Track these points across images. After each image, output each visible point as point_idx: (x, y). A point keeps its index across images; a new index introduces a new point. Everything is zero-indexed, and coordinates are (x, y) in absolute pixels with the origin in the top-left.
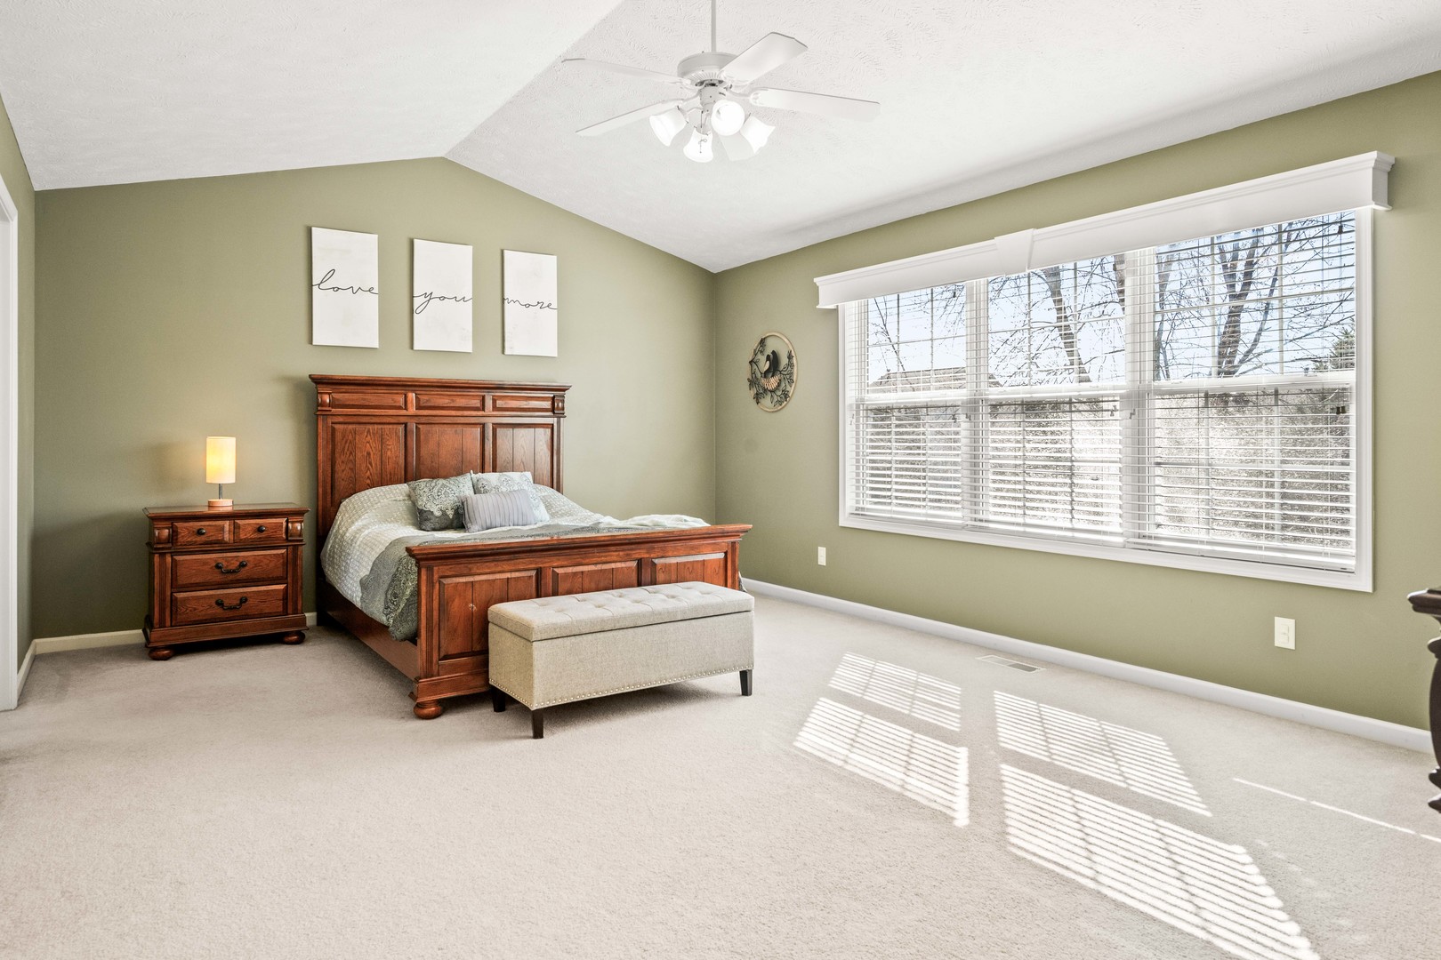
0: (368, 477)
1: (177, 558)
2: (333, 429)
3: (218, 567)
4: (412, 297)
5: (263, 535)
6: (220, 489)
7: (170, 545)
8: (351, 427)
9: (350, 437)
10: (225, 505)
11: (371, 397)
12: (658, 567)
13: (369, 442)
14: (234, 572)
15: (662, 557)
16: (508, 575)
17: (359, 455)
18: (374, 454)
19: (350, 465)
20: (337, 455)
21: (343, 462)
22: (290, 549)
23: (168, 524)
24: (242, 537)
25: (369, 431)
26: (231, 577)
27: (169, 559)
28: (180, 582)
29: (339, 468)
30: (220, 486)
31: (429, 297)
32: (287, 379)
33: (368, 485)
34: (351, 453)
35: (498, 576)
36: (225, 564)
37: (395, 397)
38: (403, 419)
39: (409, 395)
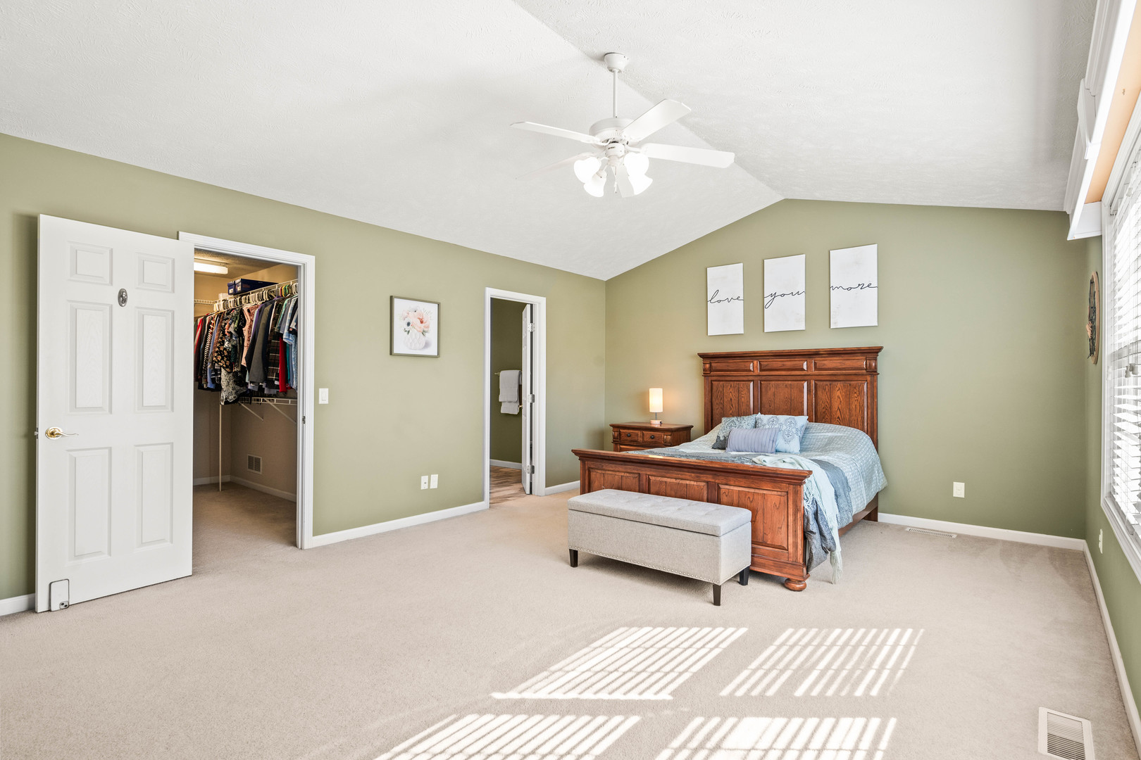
0: (731, 412)
1: (621, 446)
2: (712, 384)
4: (763, 297)
5: (653, 440)
6: (656, 416)
7: (618, 440)
8: (721, 383)
9: (721, 389)
10: (656, 423)
11: (732, 364)
12: (722, 491)
13: (731, 392)
15: (727, 484)
16: (623, 474)
17: (726, 400)
18: (734, 400)
19: (721, 406)
20: (714, 400)
21: (717, 402)
23: (618, 430)
24: (645, 440)
25: (731, 386)
27: (619, 447)
29: (715, 407)
30: (656, 413)
31: (774, 296)
34: (721, 399)
37: (747, 364)
38: (751, 378)
39: (755, 362)
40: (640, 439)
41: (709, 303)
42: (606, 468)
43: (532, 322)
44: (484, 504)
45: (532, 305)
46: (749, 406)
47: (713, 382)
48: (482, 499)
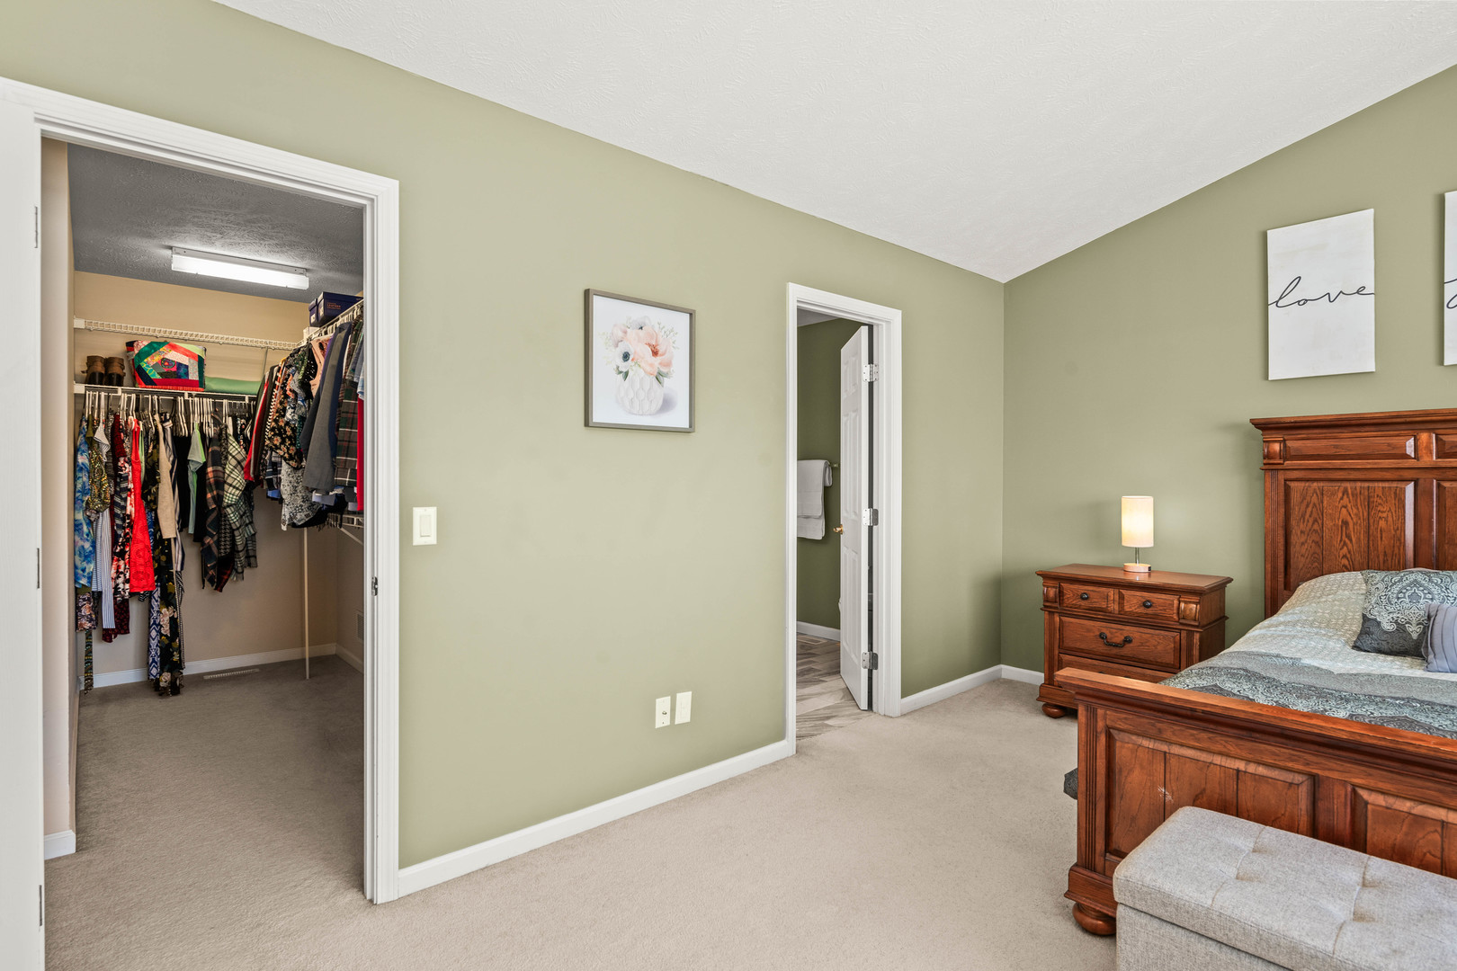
0: (1345, 556)
1: (1064, 619)
2: (1287, 490)
3: (1102, 636)
4: (1441, 283)
5: (1150, 611)
6: (1137, 554)
7: (1057, 605)
8: (1315, 485)
9: (1314, 499)
10: (1138, 572)
11: (1348, 441)
13: (1345, 507)
14: (1116, 646)
16: (1241, 765)
17: (1328, 523)
18: (1354, 524)
19: (1315, 537)
20: (1293, 522)
21: (1302, 532)
22: (1184, 634)
23: (1056, 583)
24: (1127, 608)
25: (1345, 492)
26: (1115, 651)
27: (1057, 619)
28: (1065, 644)
29: (1296, 539)
30: (1137, 550)
32: (1233, 427)
33: (1344, 566)
34: (1315, 521)
35: (1218, 760)
36: (1109, 635)
37: (1394, 441)
38: (1407, 474)
39: (1424, 436)
40: (1114, 607)
41: (1272, 308)
42: (1174, 738)
43: (871, 361)
44: (784, 748)
45: (871, 327)
46: (1400, 539)
47: (1292, 484)
48: (780, 735)
